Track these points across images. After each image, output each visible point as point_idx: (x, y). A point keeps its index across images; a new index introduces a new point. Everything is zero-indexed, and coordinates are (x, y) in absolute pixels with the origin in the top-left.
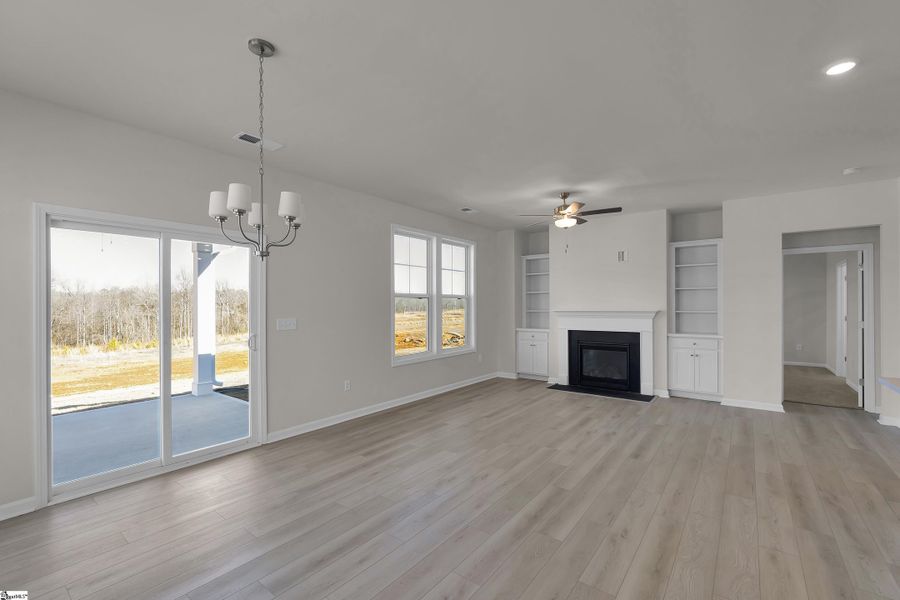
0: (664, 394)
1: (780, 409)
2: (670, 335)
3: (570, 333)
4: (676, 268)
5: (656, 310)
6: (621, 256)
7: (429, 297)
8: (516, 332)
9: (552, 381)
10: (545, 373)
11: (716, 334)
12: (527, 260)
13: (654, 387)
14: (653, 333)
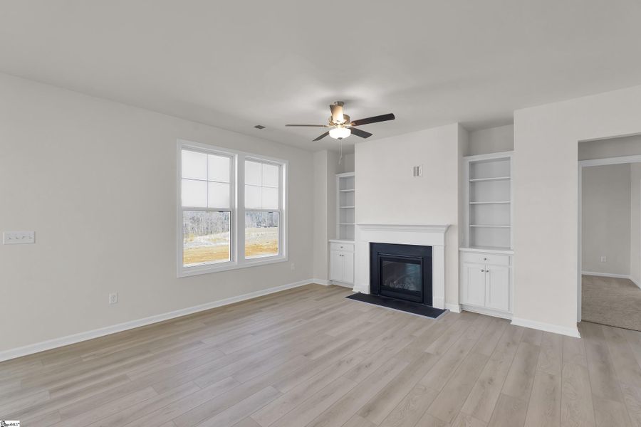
0: (455, 309)
1: (575, 333)
2: (461, 249)
3: (372, 245)
4: (471, 182)
5: (449, 224)
6: (416, 171)
7: (232, 211)
8: (329, 243)
9: (356, 290)
10: (351, 281)
11: (509, 249)
12: (340, 178)
13: (445, 301)
14: (445, 247)
